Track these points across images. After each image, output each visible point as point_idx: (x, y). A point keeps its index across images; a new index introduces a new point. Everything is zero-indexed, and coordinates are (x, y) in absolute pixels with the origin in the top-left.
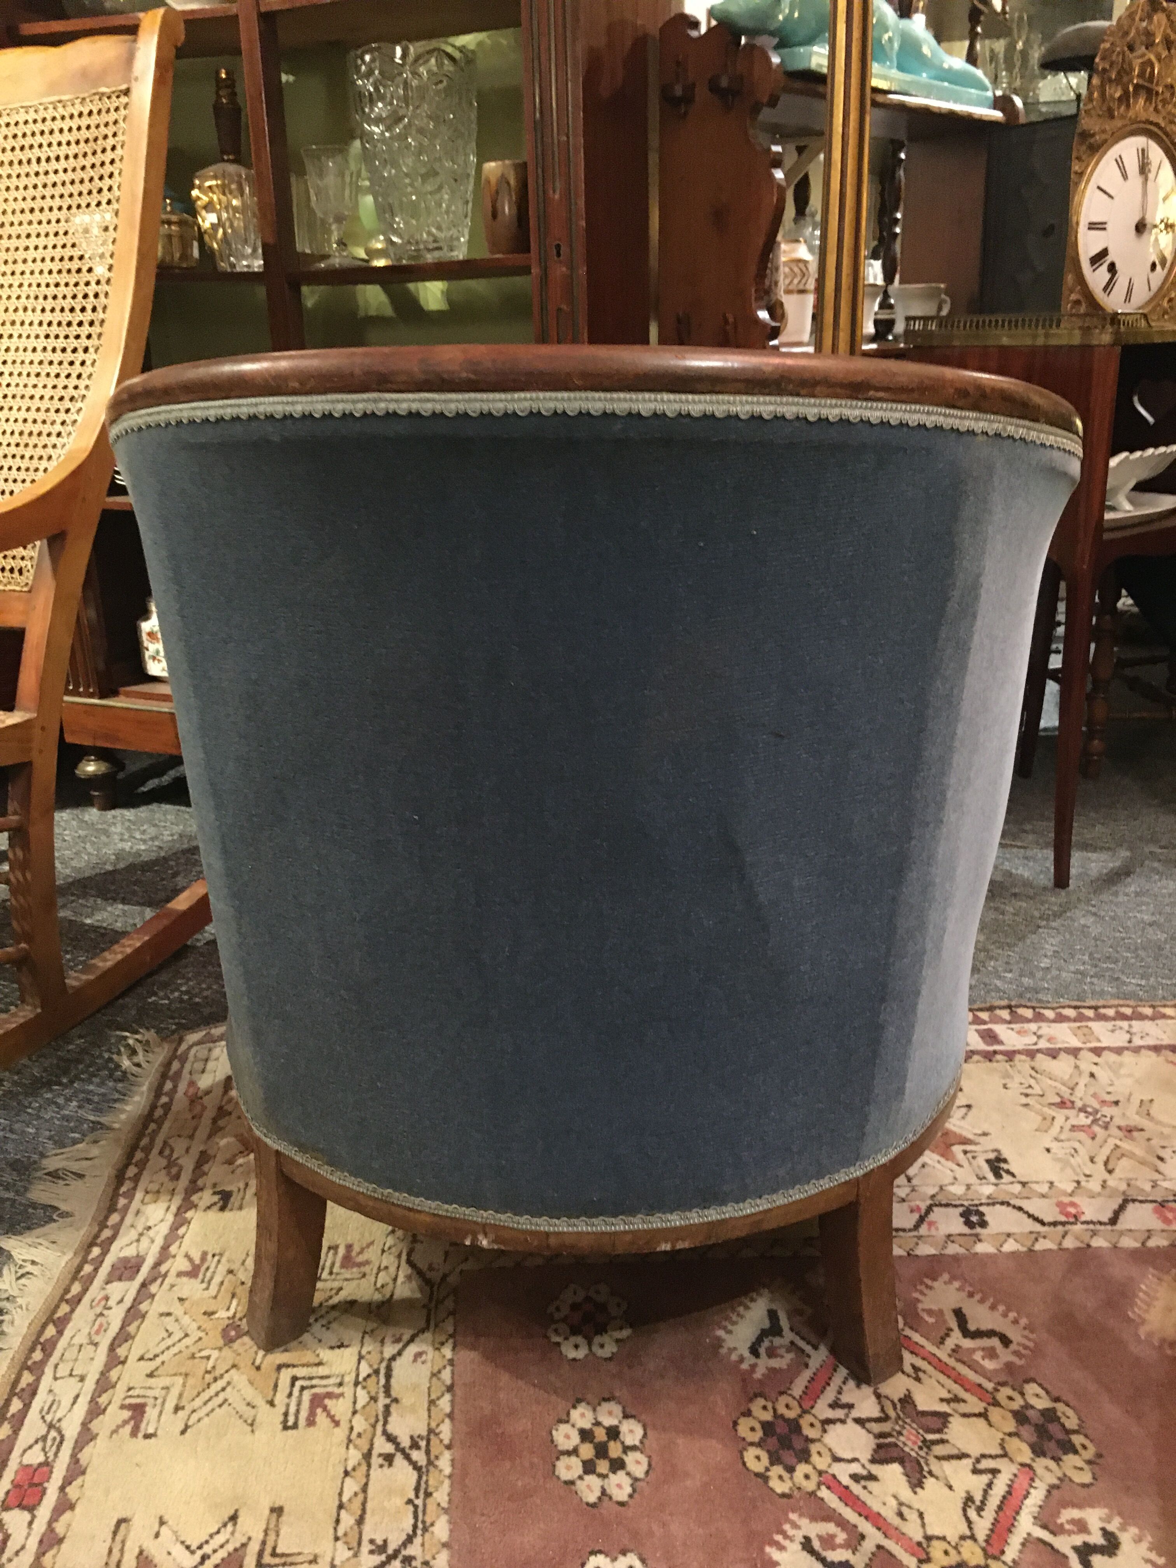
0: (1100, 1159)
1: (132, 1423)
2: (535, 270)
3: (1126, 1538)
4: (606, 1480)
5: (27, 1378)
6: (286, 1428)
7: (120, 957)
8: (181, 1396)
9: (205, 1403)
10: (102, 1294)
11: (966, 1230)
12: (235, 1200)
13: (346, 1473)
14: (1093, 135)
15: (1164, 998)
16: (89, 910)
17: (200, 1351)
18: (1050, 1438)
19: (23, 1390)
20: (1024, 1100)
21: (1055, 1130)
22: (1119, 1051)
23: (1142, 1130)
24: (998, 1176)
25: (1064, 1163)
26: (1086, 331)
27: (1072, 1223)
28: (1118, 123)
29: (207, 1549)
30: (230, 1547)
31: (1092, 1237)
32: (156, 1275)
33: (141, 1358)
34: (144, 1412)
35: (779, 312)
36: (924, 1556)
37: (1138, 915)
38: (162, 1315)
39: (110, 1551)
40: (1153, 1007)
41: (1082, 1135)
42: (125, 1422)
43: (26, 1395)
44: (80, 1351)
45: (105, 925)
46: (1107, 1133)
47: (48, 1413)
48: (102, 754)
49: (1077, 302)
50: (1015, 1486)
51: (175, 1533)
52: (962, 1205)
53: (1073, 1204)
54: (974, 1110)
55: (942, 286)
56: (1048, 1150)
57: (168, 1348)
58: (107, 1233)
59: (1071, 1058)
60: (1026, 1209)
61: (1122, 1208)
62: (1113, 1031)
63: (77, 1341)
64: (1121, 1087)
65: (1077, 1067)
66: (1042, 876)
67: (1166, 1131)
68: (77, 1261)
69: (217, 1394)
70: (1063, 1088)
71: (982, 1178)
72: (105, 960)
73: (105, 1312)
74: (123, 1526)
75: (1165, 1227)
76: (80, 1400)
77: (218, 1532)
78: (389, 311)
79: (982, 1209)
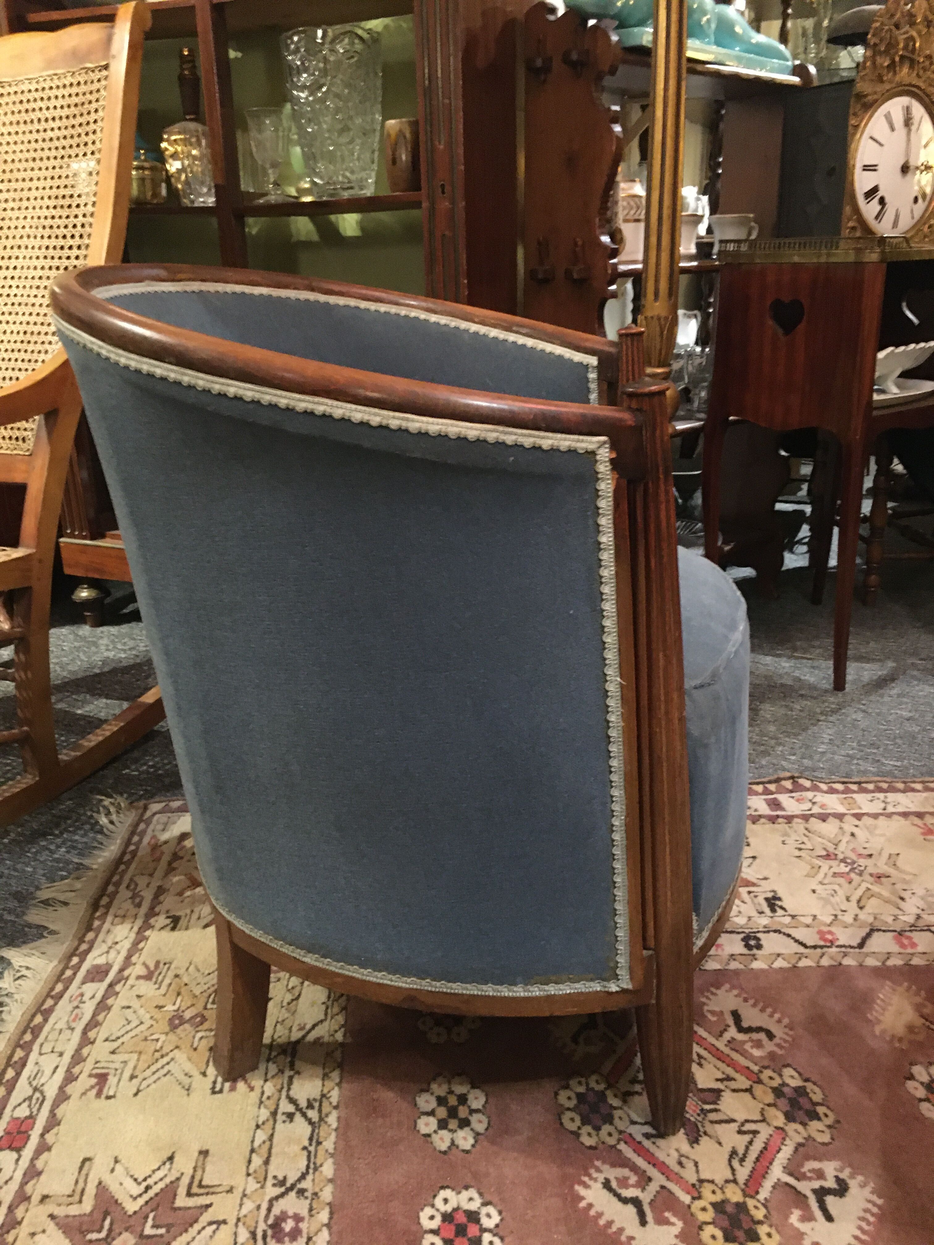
0: (854, 898)
1: (97, 1087)
2: (425, 205)
3: (853, 1184)
4: (455, 1135)
5: (19, 1054)
6: (214, 1092)
7: (101, 738)
8: (135, 1068)
9: (154, 1073)
10: (80, 991)
11: (745, 951)
12: (182, 923)
13: (258, 1127)
14: (866, 96)
15: (914, 776)
16: (80, 703)
17: (152, 1034)
18: (800, 1108)
19: (16, 1062)
20: (797, 853)
21: (820, 876)
22: (875, 816)
23: (888, 877)
24: (773, 910)
25: (826, 901)
26: (858, 251)
27: (828, 947)
28: (887, 86)
29: (150, 1181)
30: (167, 1180)
31: (843, 957)
32: (121, 978)
33: (106, 1040)
34: (107, 1079)
35: (618, 237)
36: (696, 1195)
37: (899, 712)
38: (123, 1008)
39: (77, 1182)
40: (904, 782)
41: (841, 880)
42: (92, 1087)
43: (18, 1066)
44: (60, 1033)
45: (91, 714)
46: (862, 878)
47: (34, 1079)
48: (93, 583)
49: (853, 228)
50: (771, 1143)
51: (126, 1169)
52: (743, 932)
53: (830, 932)
54: (757, 861)
55: (752, 215)
56: (814, 891)
57: (127, 1032)
58: (84, 947)
59: (837, 821)
60: (793, 936)
61: (869, 935)
62: (871, 801)
63: (58, 1026)
64: (875, 844)
65: (841, 828)
66: (824, 682)
67: (908, 878)
68: (61, 967)
69: (162, 1067)
70: (830, 845)
71: (761, 913)
72: (90, 741)
73: (81, 1005)
74: (87, 1164)
75: (902, 951)
76: (59, 1070)
77: (159, 1169)
78: (315, 237)
79: (758, 935)
